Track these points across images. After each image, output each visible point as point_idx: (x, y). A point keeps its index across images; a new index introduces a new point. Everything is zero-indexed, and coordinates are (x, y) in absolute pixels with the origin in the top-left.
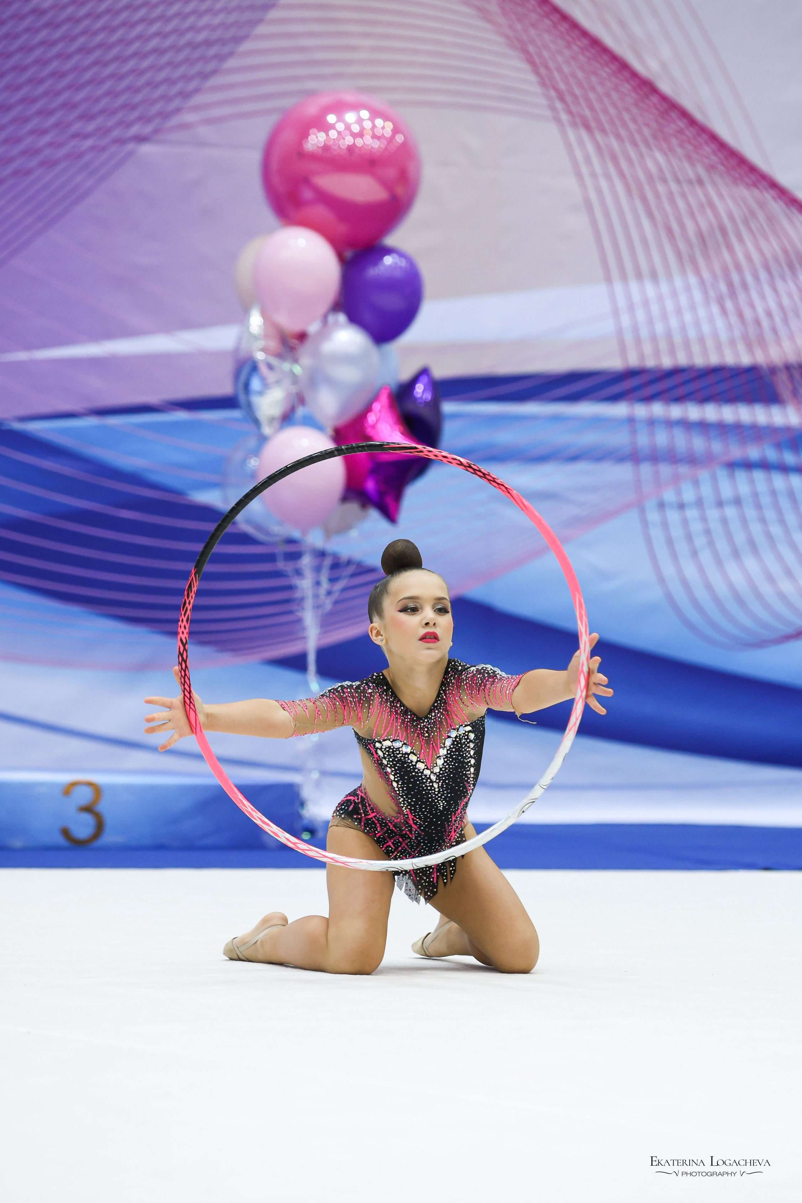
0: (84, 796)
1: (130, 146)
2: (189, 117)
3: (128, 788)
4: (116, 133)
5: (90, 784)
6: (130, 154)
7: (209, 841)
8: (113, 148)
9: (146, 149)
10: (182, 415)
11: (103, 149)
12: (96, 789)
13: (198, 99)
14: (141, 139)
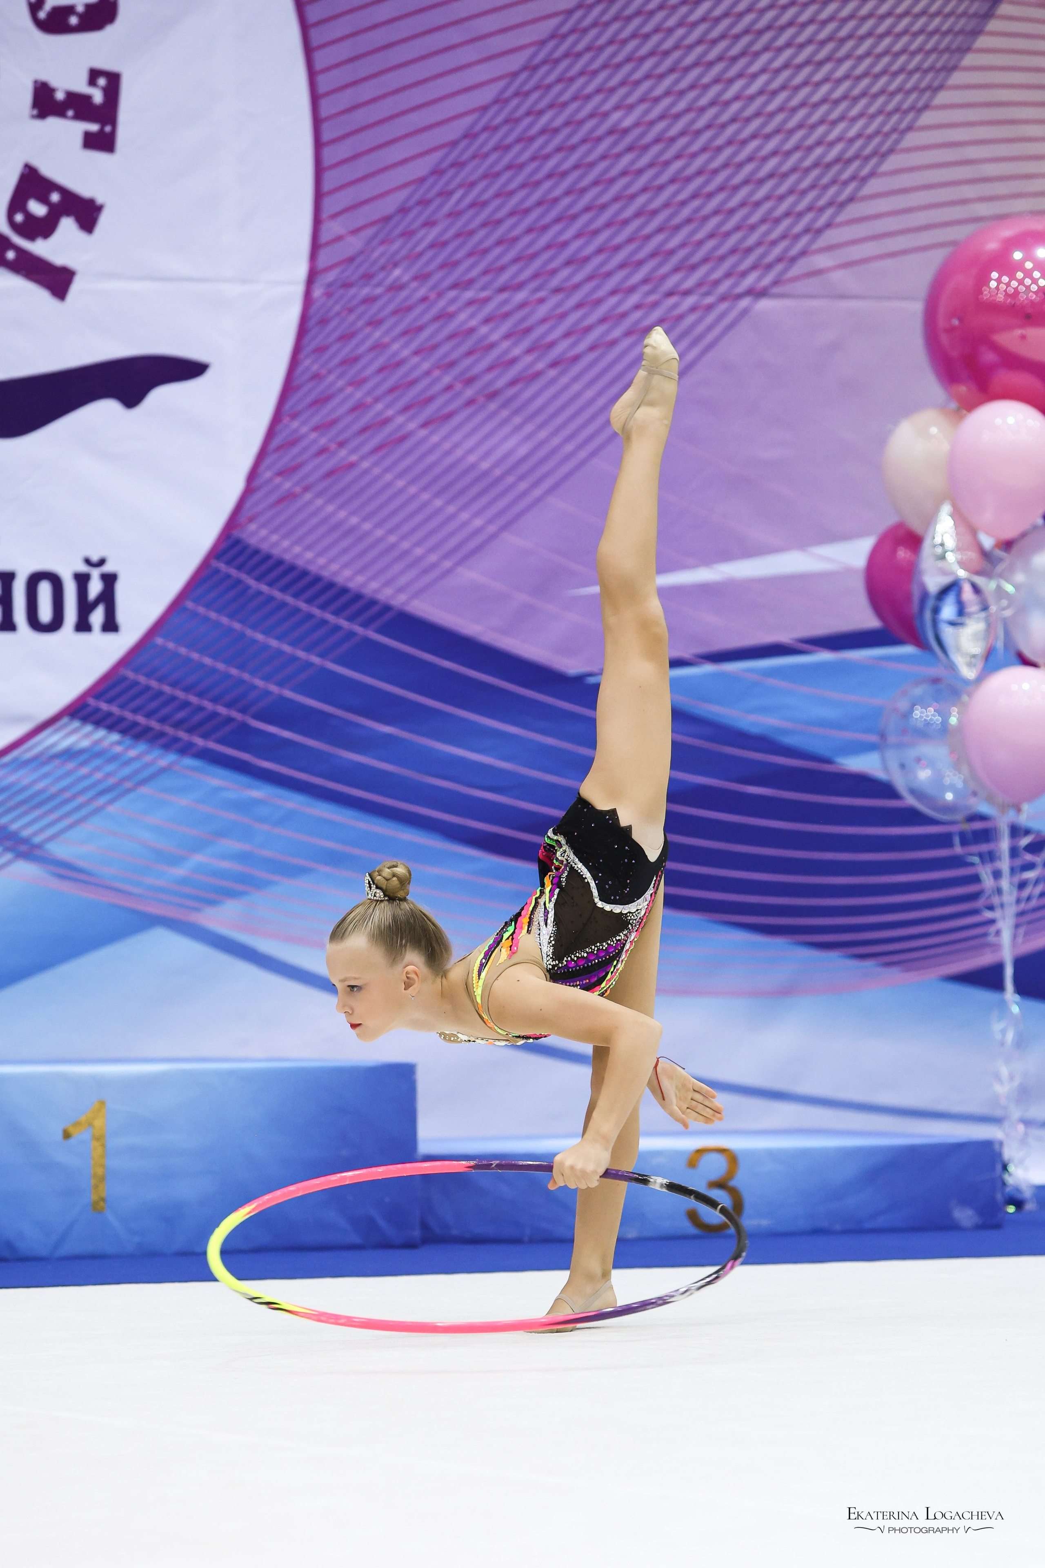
0: (715, 1167)
1: (744, 303)
2: (821, 261)
3: (773, 1155)
4: (723, 288)
5: (722, 1151)
6: (745, 312)
7: (882, 1221)
8: (723, 306)
9: (764, 304)
10: (825, 656)
11: (710, 307)
12: (732, 1157)
13: (831, 236)
14: (759, 293)
